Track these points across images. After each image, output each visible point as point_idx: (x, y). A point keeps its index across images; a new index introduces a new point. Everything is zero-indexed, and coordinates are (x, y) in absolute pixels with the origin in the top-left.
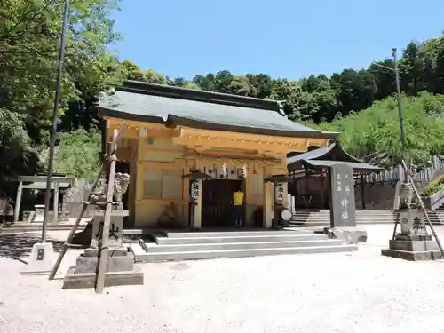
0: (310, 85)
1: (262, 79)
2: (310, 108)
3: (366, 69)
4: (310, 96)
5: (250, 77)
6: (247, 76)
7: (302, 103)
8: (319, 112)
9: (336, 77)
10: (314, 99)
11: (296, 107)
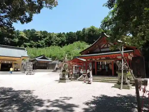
0: (60, 35)
1: (45, 32)
2: (58, 42)
3: (76, 32)
4: (59, 39)
5: (41, 32)
6: (40, 31)
7: (56, 40)
8: (61, 43)
9: (67, 33)
10: (60, 39)
11: (54, 41)
